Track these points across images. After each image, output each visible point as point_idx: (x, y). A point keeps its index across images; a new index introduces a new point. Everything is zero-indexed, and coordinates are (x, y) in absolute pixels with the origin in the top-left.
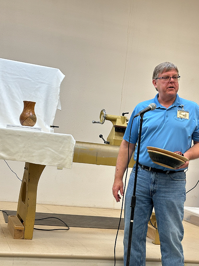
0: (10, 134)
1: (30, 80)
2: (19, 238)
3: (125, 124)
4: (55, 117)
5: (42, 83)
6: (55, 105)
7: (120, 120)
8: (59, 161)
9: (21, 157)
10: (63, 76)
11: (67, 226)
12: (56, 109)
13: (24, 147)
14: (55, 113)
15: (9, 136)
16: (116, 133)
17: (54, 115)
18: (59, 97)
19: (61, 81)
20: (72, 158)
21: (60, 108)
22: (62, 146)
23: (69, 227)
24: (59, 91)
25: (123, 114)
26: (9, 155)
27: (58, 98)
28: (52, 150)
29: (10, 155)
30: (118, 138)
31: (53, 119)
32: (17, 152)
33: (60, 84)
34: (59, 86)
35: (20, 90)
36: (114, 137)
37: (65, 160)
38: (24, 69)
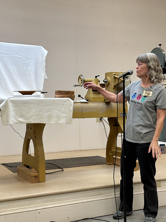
0: (25, 103)
1: (21, 58)
2: (36, 182)
3: (98, 85)
4: (44, 85)
5: (30, 59)
6: (43, 75)
7: (94, 81)
8: (63, 119)
9: (35, 119)
10: (46, 52)
11: (60, 168)
12: (44, 78)
13: (36, 112)
14: (43, 81)
15: (24, 105)
16: (93, 92)
17: (43, 84)
18: (45, 68)
19: (46, 55)
20: (72, 116)
21: (46, 78)
22: (64, 107)
23: (63, 169)
24: (45, 64)
25: (96, 77)
26: (25, 119)
27: (45, 70)
28: (57, 112)
29: (27, 120)
30: (96, 96)
31: (42, 87)
32: (32, 116)
33: (45, 58)
34: (45, 60)
35: (14, 66)
36: (92, 95)
37: (67, 118)
38: (16, 49)
